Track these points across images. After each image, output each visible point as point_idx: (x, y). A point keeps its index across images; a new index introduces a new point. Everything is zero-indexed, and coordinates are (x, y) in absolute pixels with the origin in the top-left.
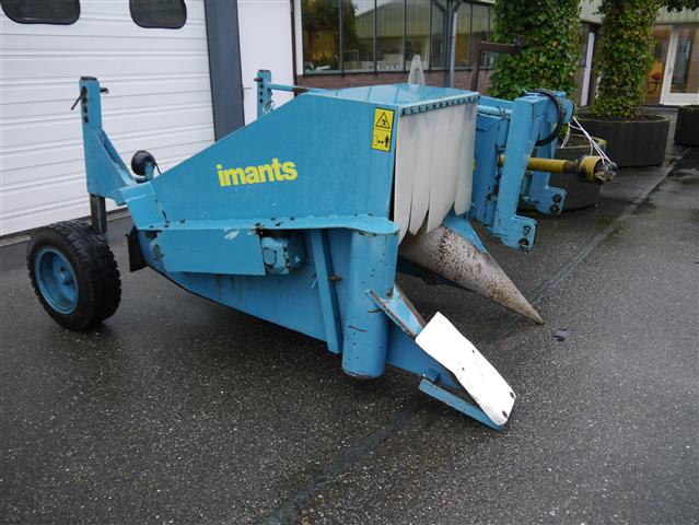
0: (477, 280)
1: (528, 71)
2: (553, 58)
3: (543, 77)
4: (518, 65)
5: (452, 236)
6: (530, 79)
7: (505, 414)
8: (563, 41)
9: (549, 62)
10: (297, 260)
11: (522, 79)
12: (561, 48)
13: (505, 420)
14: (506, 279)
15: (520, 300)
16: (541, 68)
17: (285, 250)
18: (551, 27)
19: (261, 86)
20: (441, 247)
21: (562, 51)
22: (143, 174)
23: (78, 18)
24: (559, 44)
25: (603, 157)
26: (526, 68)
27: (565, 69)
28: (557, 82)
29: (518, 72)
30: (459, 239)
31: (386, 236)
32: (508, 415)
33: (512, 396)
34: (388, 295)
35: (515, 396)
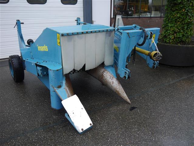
0: (112, 86)
1: (174, 19)
2: (183, 15)
3: (179, 21)
4: (171, 17)
5: (106, 72)
6: (174, 22)
7: (82, 129)
8: (187, 9)
9: (181, 16)
10: (45, 73)
11: (172, 22)
12: (186, 11)
13: (82, 131)
14: (121, 87)
15: (124, 95)
16: (178, 18)
17: (41, 70)
18: (183, 4)
19: (77, 22)
20: (103, 74)
21: (187, 13)
22: (29, 45)
23: (46, 2)
24: (185, 10)
25: (158, 52)
26: (173, 18)
27: (187, 19)
28: (184, 23)
29: (171, 19)
30: (108, 73)
31: (54, 71)
32: (84, 130)
33: (91, 124)
34: (58, 87)
35: (92, 125)
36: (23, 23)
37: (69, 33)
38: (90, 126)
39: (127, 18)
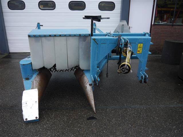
13: (25, 121)
30: (85, 77)
32: (27, 120)
33: (36, 118)
34: (26, 79)
35: (38, 118)
36: (42, 26)
37: (35, 35)
38: (35, 119)
39: (173, 25)
